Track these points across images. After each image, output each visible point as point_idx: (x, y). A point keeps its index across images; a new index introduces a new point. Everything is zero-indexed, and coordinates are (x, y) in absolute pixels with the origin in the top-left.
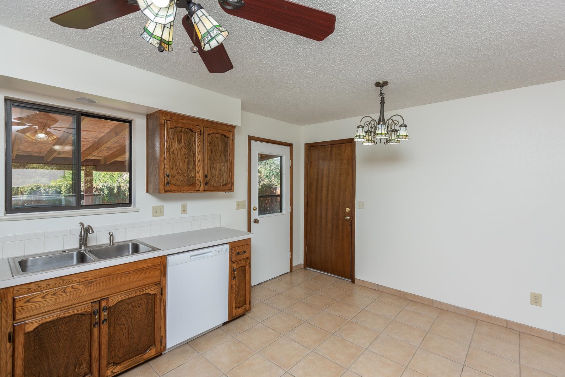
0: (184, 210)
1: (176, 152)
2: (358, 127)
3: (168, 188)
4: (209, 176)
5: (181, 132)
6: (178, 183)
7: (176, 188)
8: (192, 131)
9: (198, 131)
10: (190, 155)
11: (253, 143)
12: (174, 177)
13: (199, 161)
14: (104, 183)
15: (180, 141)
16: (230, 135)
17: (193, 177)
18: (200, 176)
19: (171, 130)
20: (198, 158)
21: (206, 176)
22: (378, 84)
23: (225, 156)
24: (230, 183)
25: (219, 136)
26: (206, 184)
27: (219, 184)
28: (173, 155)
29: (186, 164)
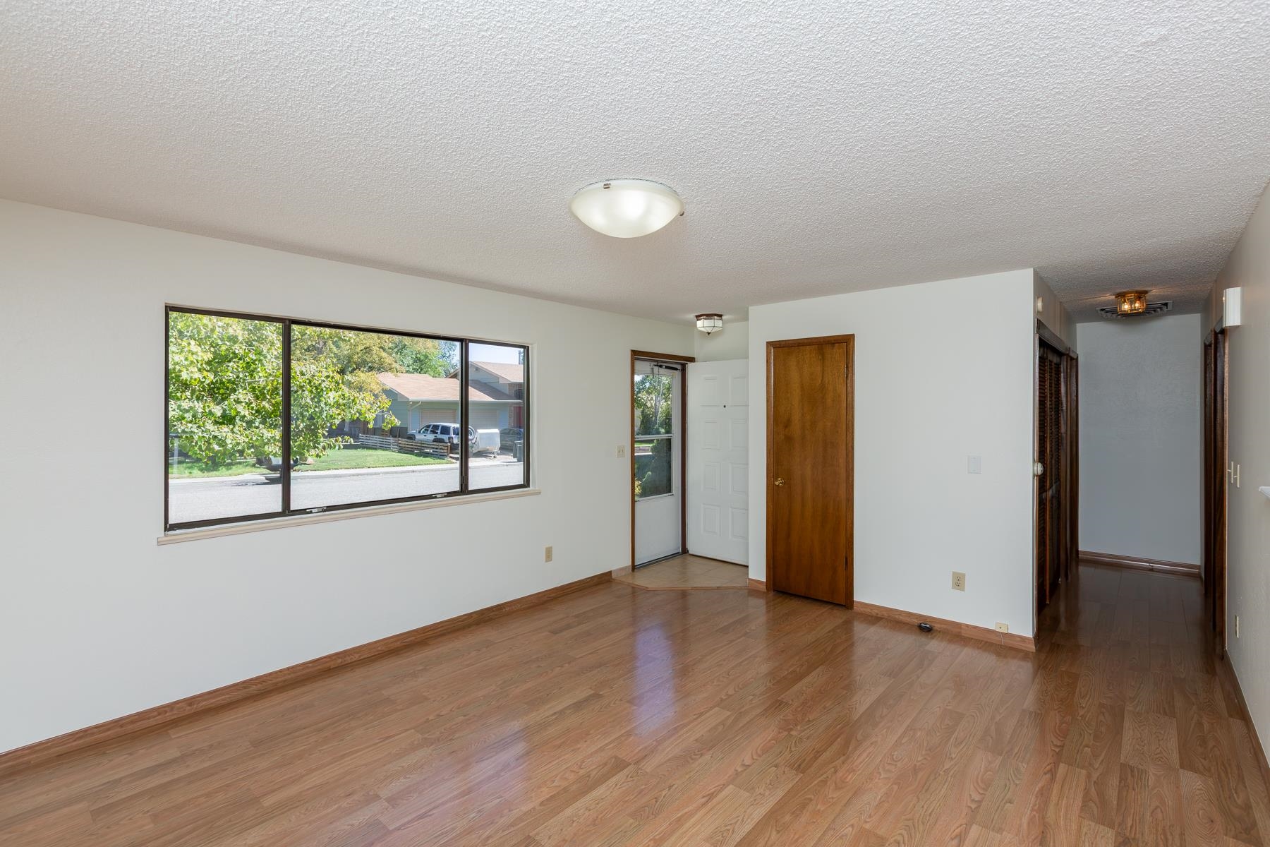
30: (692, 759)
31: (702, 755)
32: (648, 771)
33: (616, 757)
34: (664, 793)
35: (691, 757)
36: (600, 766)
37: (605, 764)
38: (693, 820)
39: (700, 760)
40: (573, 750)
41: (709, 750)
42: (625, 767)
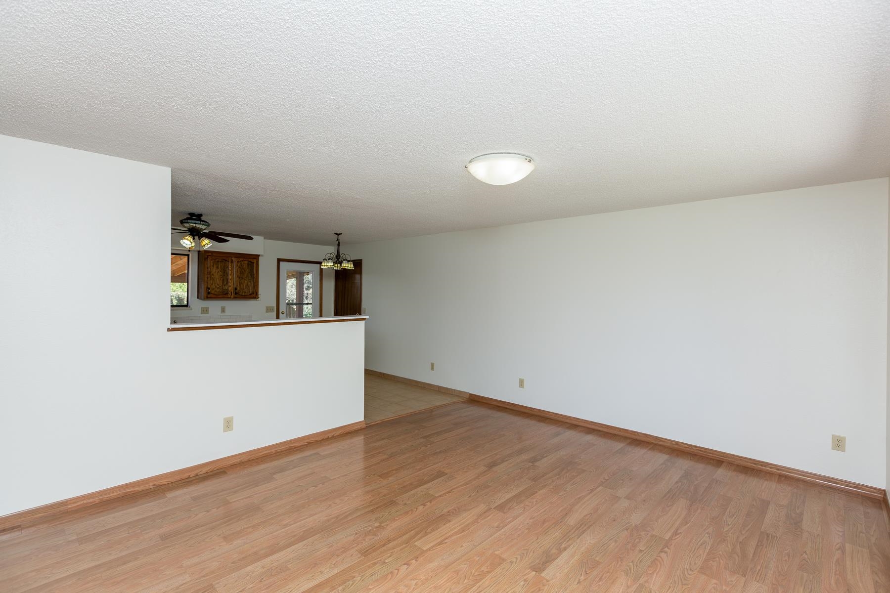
0: (223, 310)
1: (215, 274)
2: (324, 260)
3: (209, 296)
4: (238, 289)
5: (218, 262)
6: (215, 293)
7: (215, 296)
8: (226, 261)
9: (230, 260)
10: (224, 275)
11: (281, 263)
12: (213, 289)
13: (231, 279)
14: (173, 293)
15: (217, 268)
16: (255, 261)
17: (226, 289)
18: (231, 289)
19: (211, 261)
20: (230, 277)
21: (236, 289)
22: (336, 234)
23: (251, 275)
24: (255, 293)
25: (246, 262)
26: (236, 293)
27: (246, 294)
28: (212, 276)
29: (221, 282)
30: (455, 510)
31: (449, 512)
32: (483, 505)
33: (504, 513)
34: (474, 494)
35: (456, 511)
36: (513, 508)
37: (509, 509)
38: (461, 484)
39: (451, 509)
40: (534, 518)
41: (442, 515)
42: (496, 507)
